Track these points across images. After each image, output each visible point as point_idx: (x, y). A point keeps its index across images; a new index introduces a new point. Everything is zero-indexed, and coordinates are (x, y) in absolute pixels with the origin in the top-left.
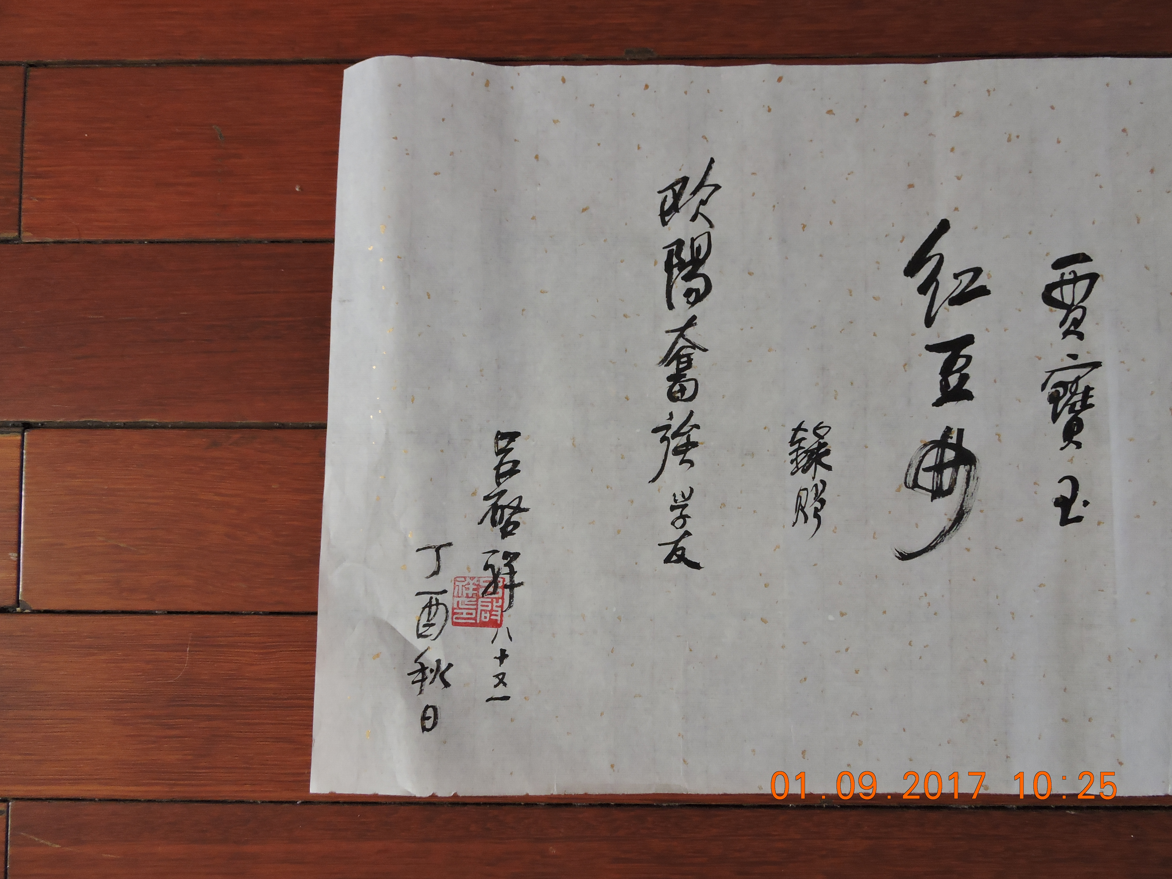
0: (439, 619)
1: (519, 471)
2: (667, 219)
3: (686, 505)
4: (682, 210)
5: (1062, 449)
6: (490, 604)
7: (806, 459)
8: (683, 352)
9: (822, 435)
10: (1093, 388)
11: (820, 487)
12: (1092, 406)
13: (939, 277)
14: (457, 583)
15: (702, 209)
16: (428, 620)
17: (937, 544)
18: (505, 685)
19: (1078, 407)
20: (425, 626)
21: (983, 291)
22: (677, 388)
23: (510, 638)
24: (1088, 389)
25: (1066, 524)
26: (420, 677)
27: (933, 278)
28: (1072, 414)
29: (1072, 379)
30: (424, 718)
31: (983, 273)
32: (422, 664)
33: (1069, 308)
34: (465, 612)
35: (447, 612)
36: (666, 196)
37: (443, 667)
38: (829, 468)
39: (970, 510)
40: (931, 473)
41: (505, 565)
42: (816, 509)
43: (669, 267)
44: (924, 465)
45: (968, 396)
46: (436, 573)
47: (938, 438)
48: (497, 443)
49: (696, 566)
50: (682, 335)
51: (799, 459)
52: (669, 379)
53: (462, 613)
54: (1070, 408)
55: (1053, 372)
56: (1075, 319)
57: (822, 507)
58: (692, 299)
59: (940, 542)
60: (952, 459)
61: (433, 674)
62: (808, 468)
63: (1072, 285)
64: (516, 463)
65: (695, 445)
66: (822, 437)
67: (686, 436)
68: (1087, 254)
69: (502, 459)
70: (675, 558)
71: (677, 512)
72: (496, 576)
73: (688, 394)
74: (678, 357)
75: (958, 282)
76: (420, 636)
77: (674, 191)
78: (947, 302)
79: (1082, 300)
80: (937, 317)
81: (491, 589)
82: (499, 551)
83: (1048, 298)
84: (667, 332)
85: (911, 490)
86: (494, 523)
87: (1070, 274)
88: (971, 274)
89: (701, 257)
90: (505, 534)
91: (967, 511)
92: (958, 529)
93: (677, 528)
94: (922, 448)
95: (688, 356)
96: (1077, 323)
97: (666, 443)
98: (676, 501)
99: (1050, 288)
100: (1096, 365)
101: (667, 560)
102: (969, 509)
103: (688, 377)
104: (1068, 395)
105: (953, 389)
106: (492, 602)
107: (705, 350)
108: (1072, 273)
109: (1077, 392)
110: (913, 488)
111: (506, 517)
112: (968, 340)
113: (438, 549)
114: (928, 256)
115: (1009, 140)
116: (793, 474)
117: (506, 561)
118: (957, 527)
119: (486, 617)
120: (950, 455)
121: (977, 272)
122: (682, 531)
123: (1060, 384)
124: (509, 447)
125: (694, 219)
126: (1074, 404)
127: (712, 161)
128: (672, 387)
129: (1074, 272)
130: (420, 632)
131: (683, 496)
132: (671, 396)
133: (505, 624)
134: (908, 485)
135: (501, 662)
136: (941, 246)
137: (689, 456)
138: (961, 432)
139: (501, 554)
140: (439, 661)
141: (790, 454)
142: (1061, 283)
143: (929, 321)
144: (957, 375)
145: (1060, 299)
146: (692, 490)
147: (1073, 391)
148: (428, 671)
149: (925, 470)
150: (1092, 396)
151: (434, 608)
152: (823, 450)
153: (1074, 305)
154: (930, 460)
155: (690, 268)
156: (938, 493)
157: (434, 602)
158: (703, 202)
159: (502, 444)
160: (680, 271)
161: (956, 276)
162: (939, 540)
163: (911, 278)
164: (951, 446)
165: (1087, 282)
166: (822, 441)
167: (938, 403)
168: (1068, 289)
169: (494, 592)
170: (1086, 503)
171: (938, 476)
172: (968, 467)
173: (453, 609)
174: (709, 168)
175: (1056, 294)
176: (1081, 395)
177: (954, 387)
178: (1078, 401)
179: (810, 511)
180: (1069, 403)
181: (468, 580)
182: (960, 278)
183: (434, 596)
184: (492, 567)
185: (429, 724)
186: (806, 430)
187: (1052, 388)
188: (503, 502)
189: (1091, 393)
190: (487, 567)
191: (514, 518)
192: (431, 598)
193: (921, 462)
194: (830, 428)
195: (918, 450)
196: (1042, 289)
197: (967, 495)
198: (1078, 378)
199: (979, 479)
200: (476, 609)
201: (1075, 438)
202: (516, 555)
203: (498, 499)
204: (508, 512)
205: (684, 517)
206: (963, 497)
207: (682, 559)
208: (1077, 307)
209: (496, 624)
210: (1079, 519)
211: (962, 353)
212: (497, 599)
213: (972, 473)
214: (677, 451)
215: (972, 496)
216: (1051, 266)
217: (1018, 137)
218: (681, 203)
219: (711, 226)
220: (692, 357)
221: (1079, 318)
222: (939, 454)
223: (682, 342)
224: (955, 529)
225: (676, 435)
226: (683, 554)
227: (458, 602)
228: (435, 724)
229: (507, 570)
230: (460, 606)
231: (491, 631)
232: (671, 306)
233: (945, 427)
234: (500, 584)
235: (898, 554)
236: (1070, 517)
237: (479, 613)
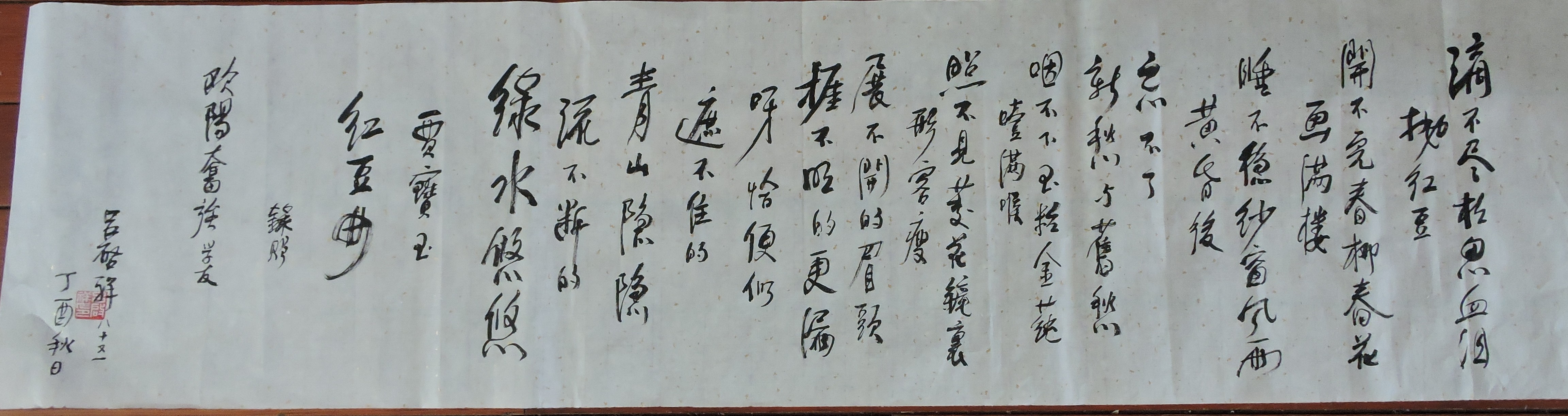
0: (67, 314)
1: (118, 232)
2: (207, 91)
3: (210, 251)
4: (216, 87)
5: (419, 218)
6: (98, 307)
7: (278, 224)
8: (212, 166)
9: (287, 211)
10: (437, 185)
11: (286, 240)
12: (435, 194)
13: (357, 123)
14: (79, 295)
15: (227, 86)
16: (61, 315)
17: (347, 271)
18: (104, 351)
19: (428, 195)
20: (60, 318)
21: (380, 131)
22: (209, 185)
23: (109, 325)
24: (434, 185)
25: (420, 259)
26: (54, 346)
27: (353, 123)
28: (425, 199)
29: (426, 180)
30: (53, 368)
31: (380, 121)
32: (56, 340)
33: (427, 140)
34: (84, 311)
35: (72, 310)
36: (207, 79)
37: (69, 342)
38: (291, 229)
39: (367, 252)
40: (347, 232)
41: (108, 285)
42: (283, 252)
43: (208, 118)
44: (343, 228)
45: (369, 189)
46: (66, 289)
47: (352, 212)
48: (105, 216)
49: (214, 284)
50: (212, 156)
51: (274, 225)
52: (205, 180)
53: (81, 312)
54: (424, 195)
55: (417, 175)
56: (430, 147)
57: (286, 252)
58: (219, 135)
59: (349, 271)
60: (359, 224)
61: (63, 345)
62: (279, 229)
63: (429, 127)
64: (117, 228)
65: (216, 217)
66: (287, 212)
67: (212, 212)
68: (439, 110)
69: (109, 225)
70: (203, 280)
71: (206, 254)
72: (102, 291)
73: (214, 189)
74: (210, 168)
75: (366, 126)
76: (57, 324)
77: (212, 76)
78: (361, 137)
79: (434, 136)
80: (354, 146)
81: (99, 298)
82: (104, 277)
83: (415, 135)
84: (205, 154)
85: (335, 241)
86: (102, 261)
87: (428, 121)
88: (374, 122)
89: (225, 112)
90: (109, 267)
92: (360, 263)
93: (205, 263)
94: (342, 218)
95: (216, 167)
96: (431, 148)
97: (201, 216)
98: (205, 248)
99: (417, 129)
100: (439, 172)
101: (199, 281)
103: (215, 179)
104: (424, 188)
105: (360, 186)
106: (99, 306)
107: (225, 164)
109: (428, 187)
111: (109, 258)
112: (370, 158)
113: (68, 276)
114: (351, 112)
115: (397, 48)
116: (269, 232)
117: (108, 283)
119: (95, 314)
120: (358, 222)
121: (377, 120)
122: (208, 265)
123: (421, 183)
124: (113, 219)
125: (222, 91)
126: (426, 194)
127: (234, 60)
128: (206, 185)
129: (431, 120)
130: (57, 322)
131: (209, 245)
132: (206, 191)
133: (106, 317)
134: (334, 238)
135: (103, 339)
136: (358, 106)
137: (213, 223)
138: (364, 209)
139: (105, 279)
140: (67, 339)
141: (269, 221)
142: (423, 126)
143: (350, 148)
144: (364, 177)
145: (422, 135)
146: (214, 242)
147: (426, 186)
148: (59, 344)
149: (344, 230)
150: (436, 189)
151: (64, 309)
152: (287, 219)
153: (430, 139)
154: (347, 225)
155: (219, 118)
156: (350, 242)
157: (65, 305)
158: (228, 82)
159: (109, 217)
160: (214, 120)
161: (366, 123)
162: (350, 268)
163: (341, 123)
164: (359, 217)
165: (437, 126)
166: (287, 214)
167: (353, 193)
168: (427, 130)
169: (101, 300)
170: (430, 248)
171: (350, 234)
172: (367, 228)
173: (76, 309)
174: (232, 63)
175: (420, 132)
176: (430, 188)
177: (362, 184)
178: (429, 192)
179: (279, 253)
180: (424, 193)
181: (85, 293)
182: (367, 124)
183: (65, 302)
184: (100, 286)
185: (55, 372)
186: (278, 208)
187: (415, 185)
188: (108, 249)
189: (435, 187)
190: (97, 286)
191: (114, 259)
192: (63, 303)
193: (341, 225)
194: (292, 207)
195: (340, 219)
196: (413, 130)
197: (366, 244)
198: (430, 179)
199: (373, 235)
200: (90, 310)
201: (426, 212)
202: (114, 279)
203: (105, 248)
204: (111, 255)
205: (209, 257)
206: (364, 245)
207: (207, 280)
208: (432, 140)
209: (100, 317)
210: (426, 257)
211: (367, 165)
212: (102, 304)
213: (369, 232)
214: (206, 221)
215: (369, 244)
216: (418, 117)
217: (402, 46)
218: (215, 83)
219: (233, 95)
220: (218, 168)
221: (432, 146)
222: (352, 221)
223: (212, 160)
224: (358, 262)
225: (207, 211)
226: (208, 278)
227: (79, 305)
228: (59, 372)
229: (109, 287)
230: (81, 308)
231: (98, 321)
232: (208, 140)
233: (355, 207)
234: (105, 295)
235: (326, 277)
236: (422, 256)
237: (92, 311)
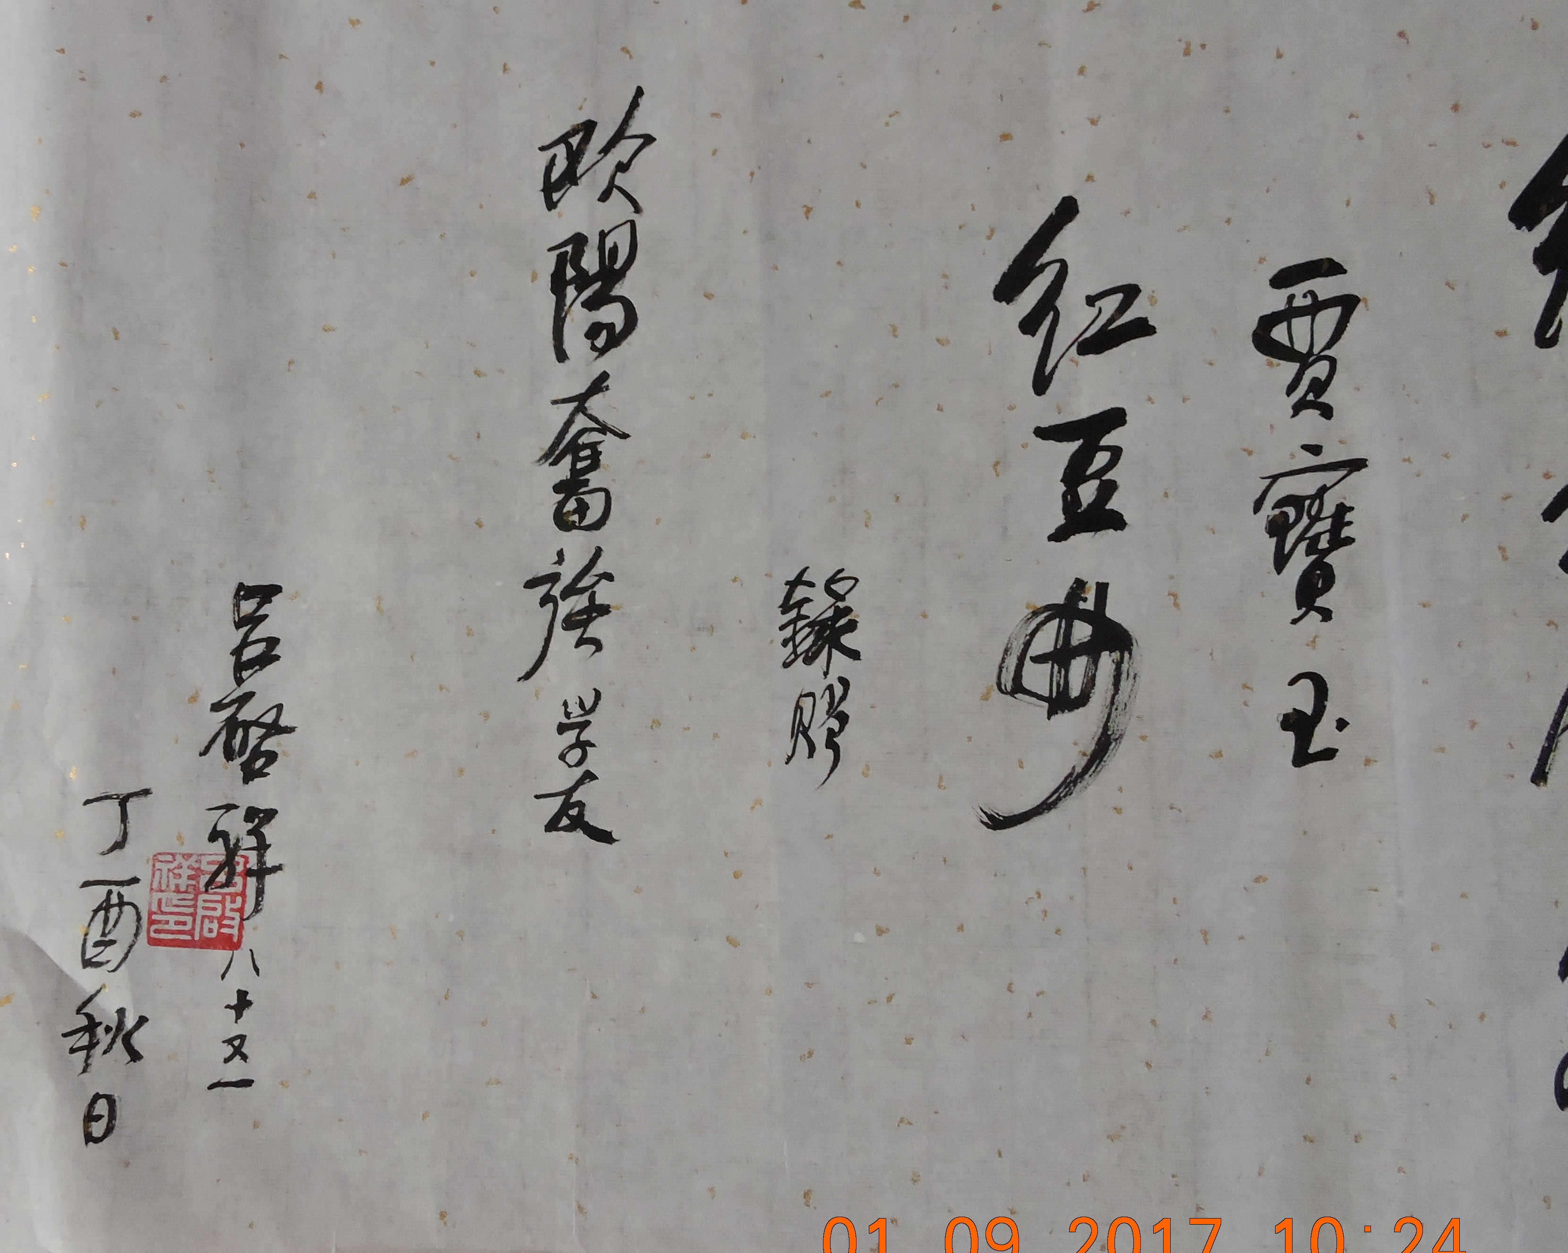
0: (123, 932)
1: (277, 658)
2: (556, 196)
3: (587, 723)
4: (583, 181)
5: (1295, 622)
6: (219, 906)
7: (811, 638)
8: (582, 440)
9: (842, 593)
10: (1351, 509)
11: (838, 690)
12: (1350, 541)
13: (1059, 303)
14: (158, 865)
15: (620, 180)
16: (104, 934)
17: (1059, 799)
18: (244, 1057)
19: (1323, 544)
20: (97, 944)
21: (1141, 327)
22: (571, 505)
23: (257, 970)
24: (1342, 510)
25: (1305, 764)
26: (85, 1040)
27: (1048, 302)
28: (1313, 557)
29: (1312, 491)
30: (90, 1118)
31: (1141, 295)
32: (89, 1017)
33: (1305, 360)
34: (172, 919)
35: (139, 919)
36: (555, 156)
37: (130, 1023)
38: (854, 655)
39: (1121, 736)
40: (1048, 666)
41: (250, 833)
42: (831, 732)
43: (558, 284)
44: (1033, 651)
45: (1117, 522)
46: (119, 845)
47: (1060, 600)
48: (237, 606)
49: (605, 837)
50: (581, 409)
51: (798, 639)
52: (557, 488)
53: (167, 922)
54: (1308, 546)
55: (1275, 478)
56: (1315, 381)
57: (842, 729)
58: (600, 342)
59: (1065, 796)
60: (1086, 640)
61: (111, 1035)
62: (816, 655)
63: (1309, 317)
64: (273, 642)
65: (604, 610)
66: (841, 598)
67: (587, 594)
68: (1337, 260)
69: (246, 635)
70: (565, 822)
71: (571, 736)
72: (232, 852)
73: (593, 516)
74: (574, 448)
75: (1094, 311)
76: (87, 963)
77: (569, 146)
78: (1074, 348)
79: (1329, 345)
80: (1056, 376)
81: (222, 878)
82: (238, 807)
83: (1263, 341)
84: (555, 402)
85: (1009, 698)
86: (229, 754)
87: (1305, 296)
88: (1120, 296)
89: (617, 266)
90: (250, 774)
91: (1117, 736)
92: (1099, 771)
93: (570, 766)
94: (1029, 619)
95: (593, 446)
96: (1319, 386)
97: (550, 606)
98: (568, 715)
99: (1268, 322)
100: (1357, 465)
101: (552, 826)
102: (1119, 732)
103: (592, 485)
104: (1305, 520)
105: (1085, 510)
106: (222, 902)
107: (624, 436)
108: (1309, 295)
109: (1322, 516)
110: (1013, 693)
111: (252, 742)
112: (1116, 418)
113: (123, 801)
114: (1038, 264)
115: (1187, 53)
116: (786, 665)
117: (250, 826)
118: (1096, 768)
119: (211, 930)
120: (1082, 631)
121: (1131, 292)
122: (578, 772)
124: (261, 612)
125: (605, 196)
126: (1317, 537)
127: (639, 92)
128: (561, 504)
129: (1312, 293)
130: (88, 956)
131: (582, 705)
132: (561, 521)
133: (248, 942)
134: (1003, 688)
135: (239, 1016)
136: (1063, 246)
137: (593, 631)
138: (1102, 589)
139: (241, 813)
140: (121, 1012)
141: (782, 628)
142: (1289, 314)
143: (1042, 382)
144: (1096, 483)
145: (1288, 344)
146: (598, 695)
147: (1313, 513)
148: (100, 1030)
149: (1037, 659)
150: (1350, 523)
151: (114, 912)
152: (843, 622)
153: (1313, 355)
154: (1045, 642)
155: (597, 285)
156: (1060, 703)
157: (114, 900)
158: (623, 167)
159: (248, 607)
160: (580, 291)
161: (1091, 301)
162: (1062, 791)
163: (1008, 304)
164: (1085, 616)
165: (1337, 311)
166: (841, 605)
167: (1059, 535)
168: (1301, 324)
169: (228, 883)
170: (1342, 724)
171: (1059, 672)
172: (1116, 655)
173: (151, 913)
174: (634, 105)
175: (1279, 333)
176: (1330, 520)
177: (1089, 505)
178: (1325, 532)
179: (819, 736)
180: (1306, 536)
181: (179, 859)
182: (1098, 304)
183: (115, 889)
184: (225, 835)
185: (97, 1129)
186: (811, 585)
187: (1273, 508)
188: (247, 713)
189: (1348, 517)
190: (215, 835)
191: (266, 746)
192: (110, 892)
193: (1027, 644)
194: (857, 580)
195: (1022, 622)
196: (1254, 325)
197: (1115, 707)
198: (1324, 489)
199: (1137, 678)
200: (194, 915)
201: (1320, 602)
202: (270, 814)
203: (238, 709)
204: (255, 733)
205: (582, 745)
206: (1107, 711)
207: (579, 823)
208: (1320, 358)
209: (230, 943)
210: (1328, 754)
211: (1104, 442)
212: (233, 896)
213: (1125, 667)
214: (570, 623)
215: (1125, 709)
216: (1268, 282)
217: (1203, 46)
218: (580, 169)
219: (638, 210)
220: (600, 448)
221: (1323, 378)
222: (1062, 631)
223: (581, 422)
224: (1094, 772)
225: (570, 591)
226: (581, 814)
227: (160, 901)
228: (109, 1130)
229: (252, 841)
230: (164, 909)
231: (220, 956)
232: (561, 356)
233: (1073, 580)
234: (239, 869)
235: (986, 820)
236: (1311, 750)
237: (198, 921)
